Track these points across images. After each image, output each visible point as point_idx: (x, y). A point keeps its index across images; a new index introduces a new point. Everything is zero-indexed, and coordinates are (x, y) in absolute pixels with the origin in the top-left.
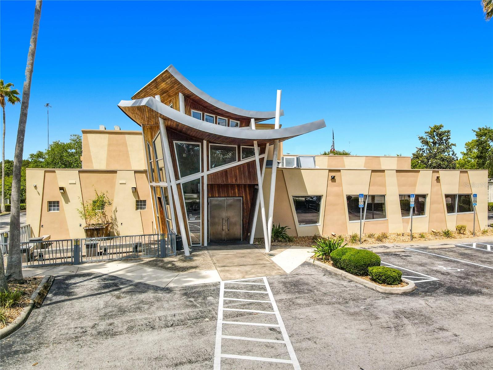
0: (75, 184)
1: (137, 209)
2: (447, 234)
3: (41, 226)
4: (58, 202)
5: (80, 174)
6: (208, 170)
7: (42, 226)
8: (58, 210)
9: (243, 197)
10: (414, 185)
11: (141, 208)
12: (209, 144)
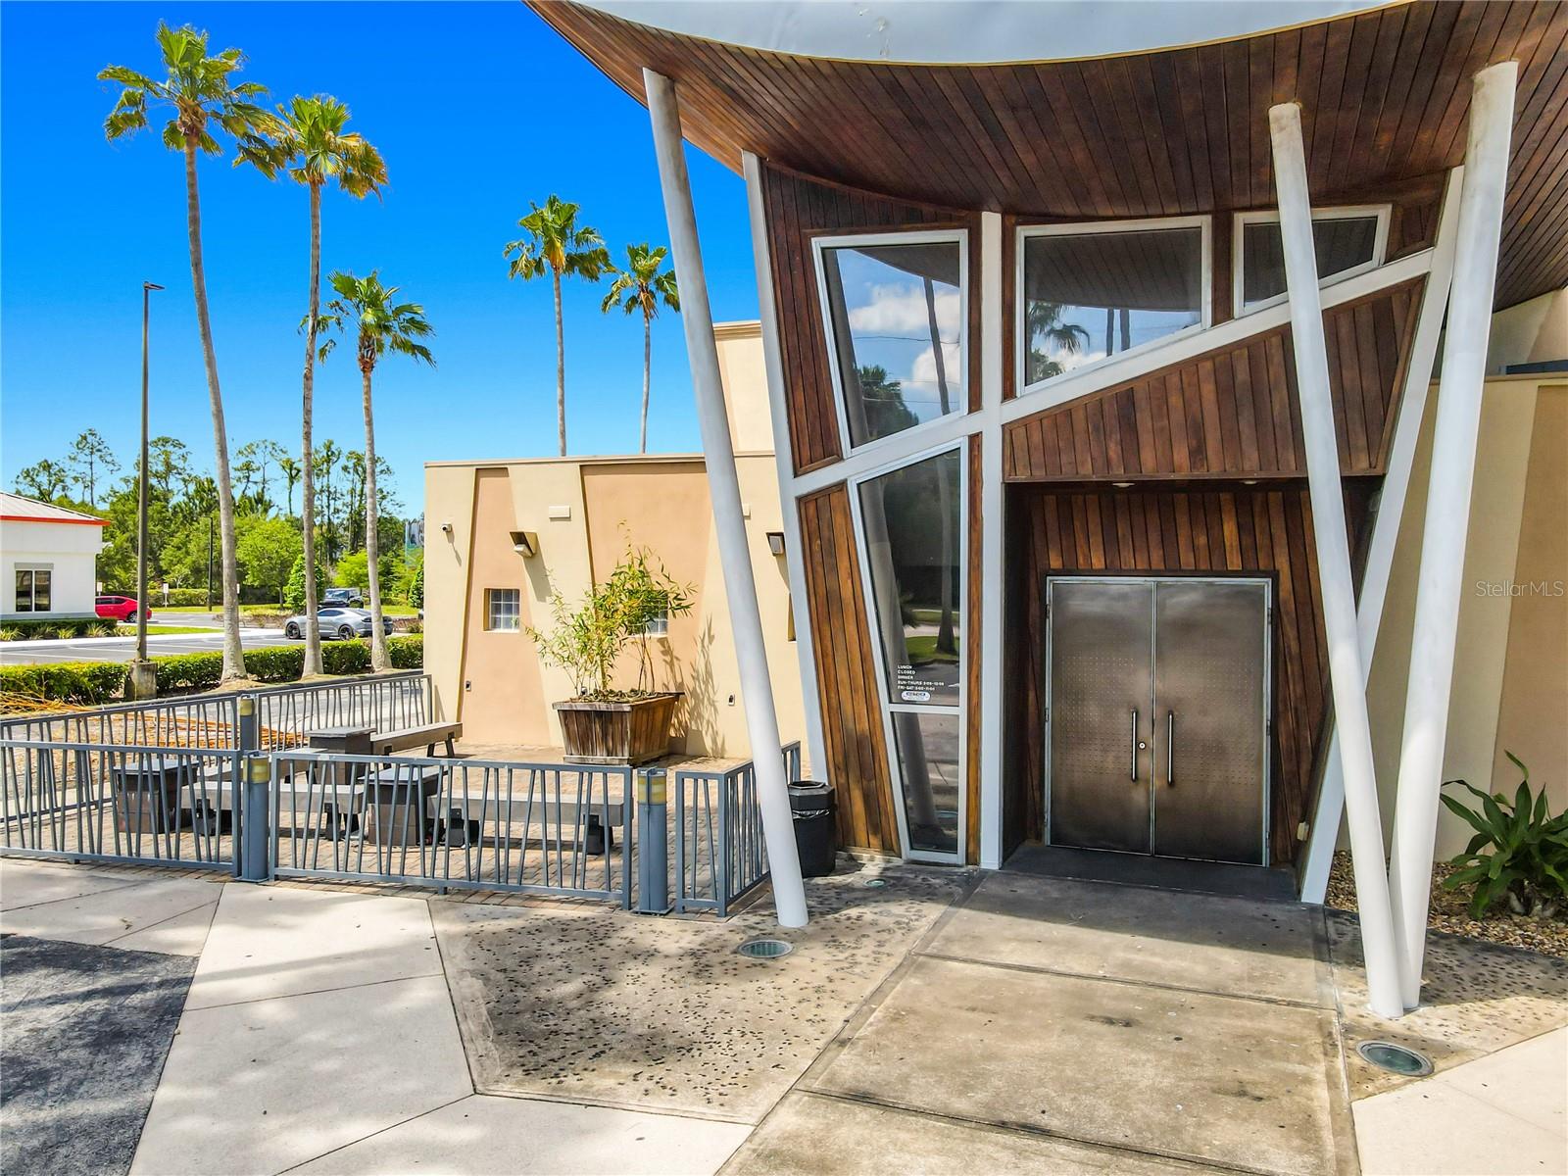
0: (568, 519)
3: (464, 684)
4: (516, 594)
5: (585, 477)
6: (1009, 393)
7: (468, 686)
8: (518, 623)
9: (1274, 576)
12: (1019, 228)
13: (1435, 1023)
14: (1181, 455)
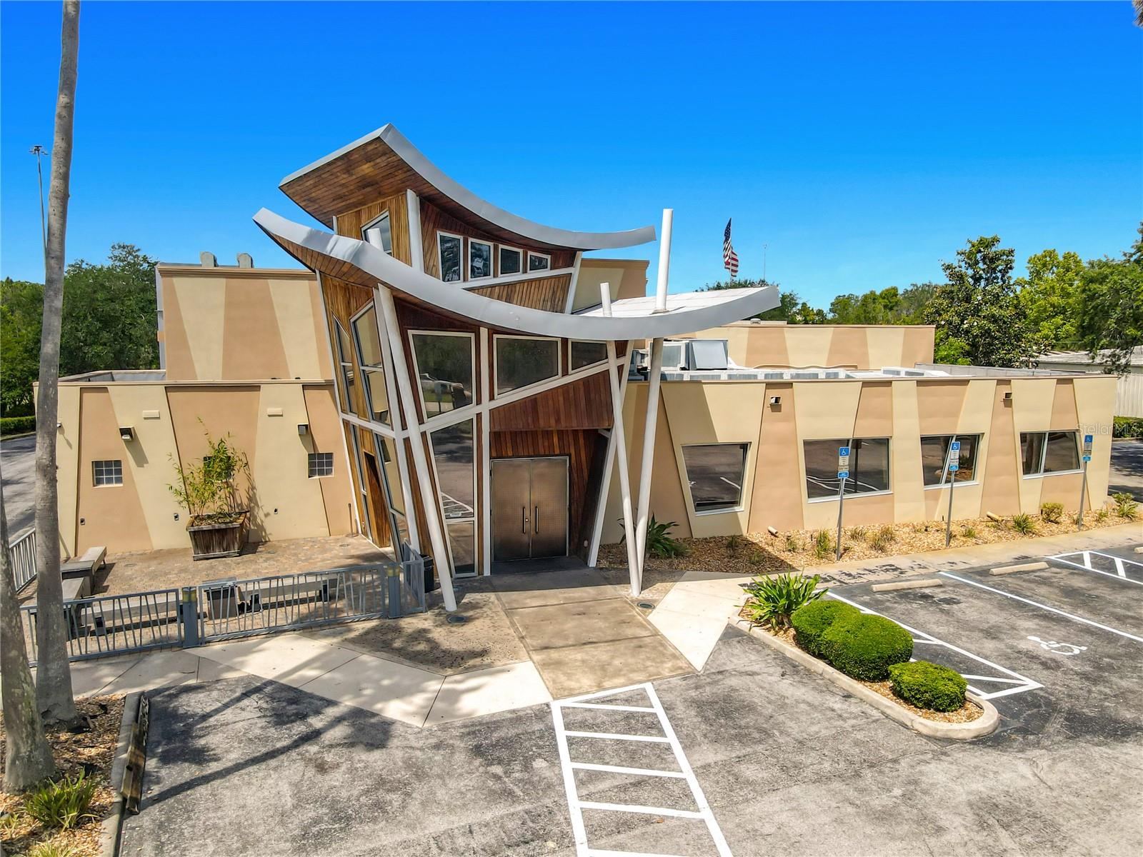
0: (159, 418)
1: (311, 474)
2: (1022, 526)
3: (79, 521)
4: (118, 463)
5: (168, 394)
6: (492, 398)
7: (82, 522)
8: (119, 480)
9: (570, 456)
10: (954, 413)
11: (321, 473)
12: (494, 335)
13: (647, 595)
14: (553, 422)
